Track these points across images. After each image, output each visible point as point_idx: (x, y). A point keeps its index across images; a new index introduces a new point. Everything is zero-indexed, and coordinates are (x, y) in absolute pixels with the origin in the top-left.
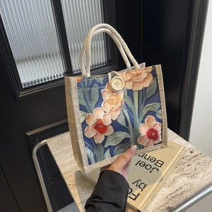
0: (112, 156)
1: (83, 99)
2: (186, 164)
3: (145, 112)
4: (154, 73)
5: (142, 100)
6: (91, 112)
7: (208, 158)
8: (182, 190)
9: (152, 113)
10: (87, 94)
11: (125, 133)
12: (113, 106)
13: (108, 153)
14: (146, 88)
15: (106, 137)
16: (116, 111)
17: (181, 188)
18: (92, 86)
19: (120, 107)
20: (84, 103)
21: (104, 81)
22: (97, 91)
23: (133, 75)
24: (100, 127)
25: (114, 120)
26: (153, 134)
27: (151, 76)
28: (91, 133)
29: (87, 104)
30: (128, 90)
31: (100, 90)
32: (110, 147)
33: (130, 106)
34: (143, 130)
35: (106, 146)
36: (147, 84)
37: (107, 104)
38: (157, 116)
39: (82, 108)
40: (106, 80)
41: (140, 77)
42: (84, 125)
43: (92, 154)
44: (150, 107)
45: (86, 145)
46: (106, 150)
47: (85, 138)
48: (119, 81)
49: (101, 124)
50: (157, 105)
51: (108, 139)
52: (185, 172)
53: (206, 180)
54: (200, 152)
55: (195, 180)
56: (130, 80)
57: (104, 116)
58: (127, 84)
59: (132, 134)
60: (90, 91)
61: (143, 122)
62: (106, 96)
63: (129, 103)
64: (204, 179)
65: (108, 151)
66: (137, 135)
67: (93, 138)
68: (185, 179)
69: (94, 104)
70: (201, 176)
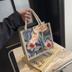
0: (37, 54)
1: (25, 37)
2: (61, 54)
3: (46, 38)
4: (48, 26)
5: (45, 35)
6: (29, 41)
7: (70, 52)
8: (59, 63)
9: (48, 38)
10: (26, 36)
11: (40, 46)
12: (35, 38)
13: (35, 54)
14: (45, 31)
15: (34, 49)
16: (36, 40)
17: (58, 63)
18: (28, 33)
19: (38, 38)
20: (26, 39)
21: (31, 30)
22: (30, 34)
23: (41, 27)
24: (32, 46)
25: (36, 43)
26: (49, 45)
27: (47, 26)
28: (29, 48)
29: (27, 39)
30: (40, 32)
31: (30, 33)
32: (36, 51)
33: (41, 37)
34: (46, 44)
35: (34, 51)
36: (46, 29)
37: (33, 38)
38: (50, 39)
39: (25, 41)
40: (32, 30)
41: (43, 27)
42: (27, 46)
43: (30, 54)
44: (47, 36)
45: (28, 52)
46: (34, 52)
47: (27, 50)
48: (36, 30)
49: (32, 45)
50: (50, 36)
51: (35, 49)
52: (60, 57)
53: (68, 59)
54: (67, 50)
55: (64, 59)
56: (40, 29)
57: (33, 42)
58: (39, 30)
59: (42, 46)
60: (27, 34)
61: (45, 42)
62: (33, 35)
63: (40, 36)
64: (67, 59)
65: (35, 53)
66: (44, 46)
67: (30, 49)
68: (60, 59)
69: (29, 39)
70: (66, 58)
